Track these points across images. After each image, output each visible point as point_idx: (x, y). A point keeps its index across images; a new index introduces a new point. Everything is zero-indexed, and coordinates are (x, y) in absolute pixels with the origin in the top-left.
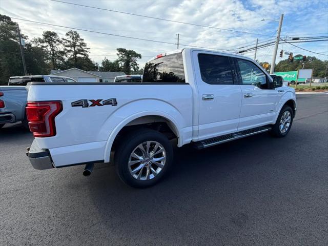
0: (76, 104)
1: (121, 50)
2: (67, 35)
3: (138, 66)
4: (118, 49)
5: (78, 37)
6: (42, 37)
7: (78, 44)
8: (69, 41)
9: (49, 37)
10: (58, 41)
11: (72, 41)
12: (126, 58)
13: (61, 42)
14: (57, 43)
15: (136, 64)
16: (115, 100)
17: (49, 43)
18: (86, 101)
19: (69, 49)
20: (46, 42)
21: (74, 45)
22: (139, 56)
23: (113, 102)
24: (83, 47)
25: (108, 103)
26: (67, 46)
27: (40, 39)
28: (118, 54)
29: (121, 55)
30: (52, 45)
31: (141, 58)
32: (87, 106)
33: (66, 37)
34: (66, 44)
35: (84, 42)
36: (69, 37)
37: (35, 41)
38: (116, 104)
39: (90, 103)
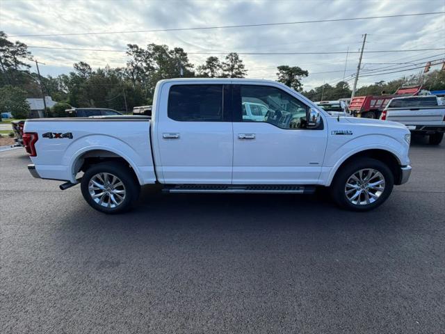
0: (45, 136)
1: (282, 68)
2: (227, 58)
3: (302, 87)
4: (278, 68)
5: (237, 58)
6: (205, 64)
7: (236, 66)
8: (228, 65)
9: (212, 62)
10: (218, 65)
11: (231, 64)
12: (287, 77)
13: (221, 67)
14: (218, 67)
15: (300, 85)
16: (71, 134)
17: (211, 69)
18: (51, 133)
19: (226, 73)
20: (208, 68)
21: (232, 69)
22: (306, 73)
23: (69, 136)
24: (241, 70)
25: (65, 136)
26: (225, 70)
27: (203, 66)
28: (278, 74)
29: (281, 75)
30: (213, 71)
31: (307, 75)
32: (52, 137)
33: (225, 61)
34: (225, 68)
35: (242, 63)
36: (228, 60)
37: (200, 68)
38: (72, 137)
39: (54, 136)
